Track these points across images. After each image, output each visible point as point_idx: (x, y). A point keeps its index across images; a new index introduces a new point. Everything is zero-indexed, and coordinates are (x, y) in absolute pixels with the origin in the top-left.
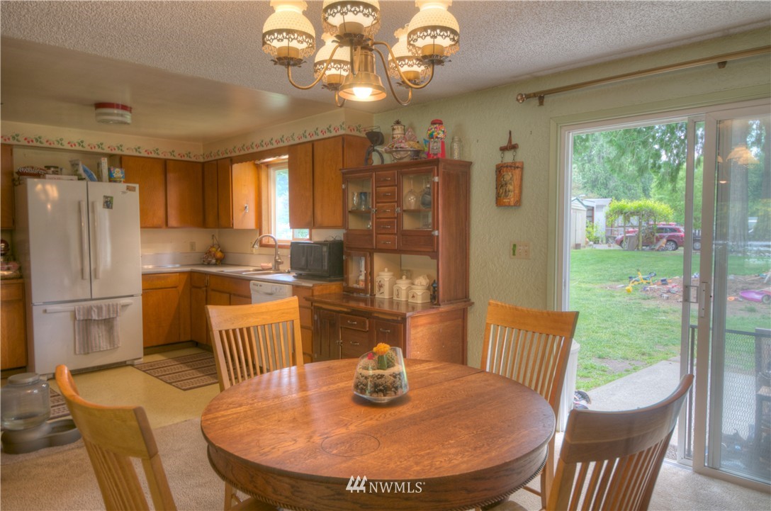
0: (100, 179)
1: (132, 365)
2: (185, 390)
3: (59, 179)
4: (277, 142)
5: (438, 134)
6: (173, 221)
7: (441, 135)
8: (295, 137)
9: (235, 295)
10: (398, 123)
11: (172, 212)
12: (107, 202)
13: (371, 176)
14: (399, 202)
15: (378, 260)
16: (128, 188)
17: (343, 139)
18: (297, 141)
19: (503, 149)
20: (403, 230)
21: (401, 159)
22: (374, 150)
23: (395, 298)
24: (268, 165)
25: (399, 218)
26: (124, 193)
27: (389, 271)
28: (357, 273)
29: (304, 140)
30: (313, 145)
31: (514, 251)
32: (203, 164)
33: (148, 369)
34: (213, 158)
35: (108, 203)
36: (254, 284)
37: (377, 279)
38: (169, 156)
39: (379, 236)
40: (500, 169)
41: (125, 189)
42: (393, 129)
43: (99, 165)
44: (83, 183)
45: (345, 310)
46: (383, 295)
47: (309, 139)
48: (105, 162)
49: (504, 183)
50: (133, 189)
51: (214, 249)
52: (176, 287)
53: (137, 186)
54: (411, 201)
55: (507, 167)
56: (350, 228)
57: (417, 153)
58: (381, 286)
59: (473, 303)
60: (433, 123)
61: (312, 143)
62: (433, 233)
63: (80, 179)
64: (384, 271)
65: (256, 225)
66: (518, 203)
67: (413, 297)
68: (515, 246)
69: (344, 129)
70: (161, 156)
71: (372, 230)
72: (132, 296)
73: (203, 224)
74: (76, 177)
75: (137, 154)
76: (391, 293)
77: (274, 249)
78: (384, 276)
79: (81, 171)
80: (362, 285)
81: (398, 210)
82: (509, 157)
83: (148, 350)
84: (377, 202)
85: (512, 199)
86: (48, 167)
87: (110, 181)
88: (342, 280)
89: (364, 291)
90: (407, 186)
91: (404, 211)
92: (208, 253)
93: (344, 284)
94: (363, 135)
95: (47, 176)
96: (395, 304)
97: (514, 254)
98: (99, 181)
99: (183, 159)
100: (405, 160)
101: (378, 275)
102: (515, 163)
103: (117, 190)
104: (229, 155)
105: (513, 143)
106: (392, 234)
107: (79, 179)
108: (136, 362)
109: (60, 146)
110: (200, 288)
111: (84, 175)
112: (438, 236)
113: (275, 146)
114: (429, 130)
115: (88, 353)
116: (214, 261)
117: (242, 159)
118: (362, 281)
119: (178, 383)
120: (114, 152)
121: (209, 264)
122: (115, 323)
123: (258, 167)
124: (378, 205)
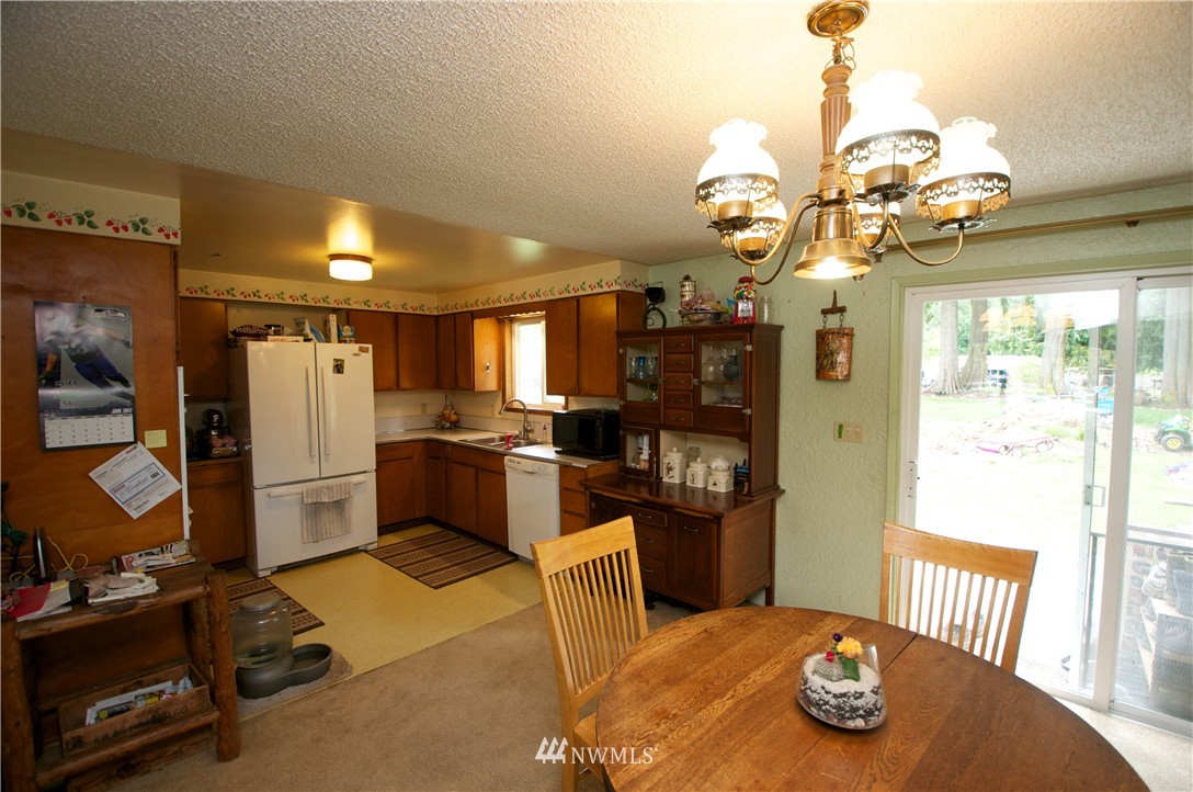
0: (328, 340)
1: (366, 551)
2: (436, 588)
3: (282, 340)
4: (532, 296)
5: (749, 293)
6: (404, 383)
7: (752, 295)
8: (555, 291)
9: (482, 469)
10: (687, 278)
11: (404, 372)
12: (337, 366)
13: (658, 342)
14: (697, 372)
15: (665, 438)
16: (361, 349)
17: (618, 296)
18: (557, 296)
19: (825, 312)
20: (701, 406)
21: (698, 321)
22: (654, 309)
23: (688, 484)
24: (512, 321)
25: (697, 392)
26: (356, 355)
27: (678, 451)
28: (639, 452)
29: (566, 295)
30: (578, 301)
31: (840, 433)
32: (437, 318)
33: (383, 555)
34: (450, 312)
35: (339, 368)
36: (510, 461)
37: (665, 461)
38: (400, 310)
39: (669, 411)
40: (821, 337)
41: (357, 351)
42: (683, 286)
43: (326, 322)
44: (311, 344)
45: (636, 501)
46: (672, 478)
47: (573, 294)
48: (333, 319)
49: (828, 352)
50: (366, 350)
51: (448, 412)
52: (409, 458)
53: (370, 346)
54: (709, 371)
55: (833, 333)
56: (629, 399)
57: (718, 315)
58: (670, 469)
59: (784, 491)
60: (742, 280)
61: (578, 299)
62: (744, 411)
63: (307, 340)
64: (671, 450)
65: (499, 385)
66: (848, 378)
67: (715, 484)
68: (841, 426)
69: (620, 285)
70: (393, 310)
71: (659, 403)
72: (365, 472)
73: (437, 385)
74: (302, 338)
75: (366, 308)
76: (684, 476)
77: (522, 415)
78: (672, 457)
79: (308, 331)
80: (643, 466)
81: (695, 381)
82: (833, 321)
83: (383, 530)
84: (665, 371)
85: (840, 371)
86: (269, 327)
87: (340, 342)
88: (618, 458)
89: (648, 473)
90: (707, 352)
91: (704, 383)
92: (442, 416)
93: (621, 464)
94: (639, 290)
95: (269, 337)
96: (688, 492)
97: (840, 436)
98: (327, 342)
99: (416, 312)
100: (704, 324)
101: (665, 456)
102: (841, 328)
103: (347, 351)
104: (470, 309)
105: (839, 305)
106: (686, 409)
107: (305, 340)
108: (370, 548)
109: (280, 301)
110: (438, 458)
111: (311, 336)
112: (751, 416)
113: (529, 300)
114: (736, 289)
115: (317, 541)
116: (448, 425)
117: (484, 314)
118: (644, 461)
119: (425, 577)
120: (340, 306)
121: (442, 429)
122: (347, 505)
123: (501, 322)
124: (667, 374)
